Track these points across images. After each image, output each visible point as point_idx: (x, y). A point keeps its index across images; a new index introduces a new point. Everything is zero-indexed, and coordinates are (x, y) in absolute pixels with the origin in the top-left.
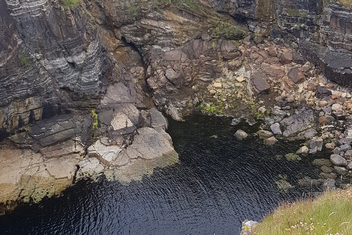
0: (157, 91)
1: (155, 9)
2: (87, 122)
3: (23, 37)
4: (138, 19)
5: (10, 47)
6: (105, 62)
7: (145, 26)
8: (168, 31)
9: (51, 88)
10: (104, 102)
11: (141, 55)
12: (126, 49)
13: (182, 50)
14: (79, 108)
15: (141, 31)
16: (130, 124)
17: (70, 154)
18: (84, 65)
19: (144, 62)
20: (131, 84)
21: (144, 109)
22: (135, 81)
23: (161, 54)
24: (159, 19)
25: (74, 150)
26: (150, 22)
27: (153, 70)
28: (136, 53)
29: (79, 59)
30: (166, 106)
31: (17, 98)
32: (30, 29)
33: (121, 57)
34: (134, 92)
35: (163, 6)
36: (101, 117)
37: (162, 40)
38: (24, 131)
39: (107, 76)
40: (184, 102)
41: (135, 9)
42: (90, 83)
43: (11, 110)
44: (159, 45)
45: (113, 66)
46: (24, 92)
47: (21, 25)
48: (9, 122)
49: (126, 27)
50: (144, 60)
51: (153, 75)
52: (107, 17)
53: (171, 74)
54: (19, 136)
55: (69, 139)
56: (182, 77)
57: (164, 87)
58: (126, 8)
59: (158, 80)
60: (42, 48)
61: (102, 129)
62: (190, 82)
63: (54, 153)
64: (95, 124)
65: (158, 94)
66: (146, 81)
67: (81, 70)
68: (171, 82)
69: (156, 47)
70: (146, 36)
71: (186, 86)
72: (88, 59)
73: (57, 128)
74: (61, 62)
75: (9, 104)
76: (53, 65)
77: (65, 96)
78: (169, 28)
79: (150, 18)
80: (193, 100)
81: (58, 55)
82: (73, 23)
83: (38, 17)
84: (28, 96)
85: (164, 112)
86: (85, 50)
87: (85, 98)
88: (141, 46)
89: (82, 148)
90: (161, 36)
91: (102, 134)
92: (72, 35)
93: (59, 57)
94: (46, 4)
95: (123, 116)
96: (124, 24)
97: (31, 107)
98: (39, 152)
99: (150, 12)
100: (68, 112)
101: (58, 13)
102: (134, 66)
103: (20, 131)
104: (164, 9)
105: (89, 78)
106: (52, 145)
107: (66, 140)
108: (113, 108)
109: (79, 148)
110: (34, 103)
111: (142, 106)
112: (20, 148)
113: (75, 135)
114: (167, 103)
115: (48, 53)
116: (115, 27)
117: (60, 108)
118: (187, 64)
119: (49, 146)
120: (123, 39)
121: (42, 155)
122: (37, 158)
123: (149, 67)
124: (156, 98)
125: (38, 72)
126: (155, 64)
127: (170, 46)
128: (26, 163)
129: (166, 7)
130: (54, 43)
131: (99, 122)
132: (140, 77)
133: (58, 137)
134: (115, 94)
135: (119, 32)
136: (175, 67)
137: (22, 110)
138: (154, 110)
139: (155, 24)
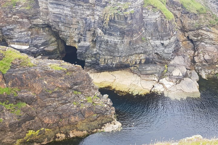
0: (198, 63)
1: (207, 26)
2: (162, 69)
3: (146, 29)
4: (198, 29)
5: (139, 33)
6: (177, 46)
7: (200, 33)
8: (211, 37)
9: (151, 52)
10: (172, 62)
11: (194, 46)
12: (188, 42)
13: (216, 47)
14: (160, 62)
15: (198, 35)
16: (181, 75)
17: (152, 80)
18: (168, 45)
19: (195, 49)
20: (186, 58)
21: (189, 70)
22: (189, 56)
23: (204, 47)
24: (208, 31)
25: (154, 79)
26: (203, 32)
27: (198, 53)
28: (192, 44)
29: (166, 42)
30: (200, 71)
31: (137, 53)
32: (149, 27)
33: (185, 45)
34: (186, 61)
35: (212, 25)
36: (169, 69)
37: (207, 41)
38: (136, 66)
39: (176, 52)
40: (210, 71)
41: (197, 25)
42: (168, 54)
43: (133, 57)
44: (205, 43)
45: (180, 48)
46: (140, 52)
47: (146, 24)
48: (132, 62)
49: (191, 32)
50: (195, 48)
51: (197, 56)
52: (183, 27)
53: (207, 57)
54: (134, 68)
55: (153, 74)
56: (212, 60)
57: (202, 62)
58: (193, 24)
59: (200, 58)
60: (152, 35)
61: (168, 74)
62: (215, 63)
63: (145, 78)
64: (165, 71)
65: (198, 65)
66: (194, 58)
67: (165, 47)
68: (206, 61)
69: (202, 43)
70: (199, 38)
71: (213, 64)
72: (170, 43)
73: (149, 68)
74: (158, 42)
75: (133, 55)
76: (155, 43)
77: (156, 56)
78: (212, 36)
79: (203, 30)
80: (215, 71)
81: (158, 39)
82: (168, 27)
83: (154, 22)
84: (141, 53)
85: (198, 74)
86: (170, 39)
87: (164, 59)
88: (195, 42)
89: (157, 79)
90: (206, 39)
91: (167, 76)
92: (166, 32)
93: (158, 40)
94: (159, 17)
95: (179, 70)
96: (190, 31)
97: (141, 58)
98: (140, 76)
99: (204, 27)
100: (155, 63)
101: (163, 22)
102: (189, 50)
103: (135, 66)
104: (212, 26)
105: (168, 51)
106: (145, 75)
107: (151, 74)
108: (175, 66)
109: (156, 79)
110: (143, 57)
111: (188, 68)
112: (133, 73)
113: (156, 73)
114: (201, 69)
115: (154, 38)
116: (186, 31)
117: (152, 61)
118: (216, 54)
119: (144, 75)
120: (188, 37)
121: (141, 78)
122: (138, 78)
123: (197, 52)
124: (196, 66)
125: (148, 45)
126: (200, 51)
127: (210, 44)
128: (134, 79)
129: (213, 26)
130: (157, 34)
131: (167, 70)
132: (191, 55)
133: (149, 72)
134: (178, 60)
135: (187, 34)
136: (210, 54)
137: (137, 58)
138: (193, 72)
139: (205, 33)
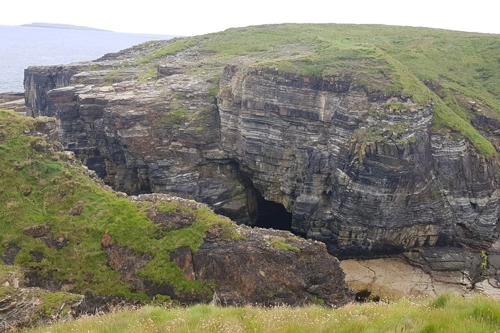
2: (476, 260)
3: (437, 174)
5: (426, 180)
9: (450, 221)
10: (496, 246)
14: (470, 245)
17: (457, 283)
18: (486, 208)
25: (461, 281)
29: (482, 202)
31: (420, 222)
32: (446, 169)
36: (491, 260)
38: (418, 251)
42: (486, 226)
43: (412, 231)
46: (428, 219)
47: (439, 164)
48: (408, 241)
54: (413, 255)
55: (458, 270)
60: (451, 185)
61: (491, 271)
63: (443, 279)
64: (483, 264)
67: (481, 211)
72: (490, 204)
73: (447, 257)
74: (464, 201)
75: (413, 225)
76: (457, 203)
77: (460, 231)
81: (464, 194)
82: (485, 170)
83: (455, 160)
84: (430, 223)
86: (489, 195)
87: (478, 238)
89: (469, 282)
91: (491, 275)
92: (482, 180)
93: (464, 196)
94: (465, 151)
97: (429, 233)
98: (428, 273)
100: (460, 246)
101: (473, 160)
103: (414, 251)
105: (488, 220)
106: (441, 271)
107: (455, 270)
109: (466, 281)
110: (433, 230)
112: (413, 265)
113: (464, 268)
115: (456, 192)
117: (453, 241)
119: (438, 270)
121: (432, 277)
122: (426, 278)
125: (443, 205)
128: (416, 279)
130: (463, 184)
131: (488, 263)
133: (448, 265)
137: (421, 233)
